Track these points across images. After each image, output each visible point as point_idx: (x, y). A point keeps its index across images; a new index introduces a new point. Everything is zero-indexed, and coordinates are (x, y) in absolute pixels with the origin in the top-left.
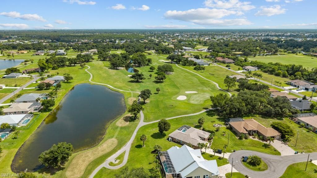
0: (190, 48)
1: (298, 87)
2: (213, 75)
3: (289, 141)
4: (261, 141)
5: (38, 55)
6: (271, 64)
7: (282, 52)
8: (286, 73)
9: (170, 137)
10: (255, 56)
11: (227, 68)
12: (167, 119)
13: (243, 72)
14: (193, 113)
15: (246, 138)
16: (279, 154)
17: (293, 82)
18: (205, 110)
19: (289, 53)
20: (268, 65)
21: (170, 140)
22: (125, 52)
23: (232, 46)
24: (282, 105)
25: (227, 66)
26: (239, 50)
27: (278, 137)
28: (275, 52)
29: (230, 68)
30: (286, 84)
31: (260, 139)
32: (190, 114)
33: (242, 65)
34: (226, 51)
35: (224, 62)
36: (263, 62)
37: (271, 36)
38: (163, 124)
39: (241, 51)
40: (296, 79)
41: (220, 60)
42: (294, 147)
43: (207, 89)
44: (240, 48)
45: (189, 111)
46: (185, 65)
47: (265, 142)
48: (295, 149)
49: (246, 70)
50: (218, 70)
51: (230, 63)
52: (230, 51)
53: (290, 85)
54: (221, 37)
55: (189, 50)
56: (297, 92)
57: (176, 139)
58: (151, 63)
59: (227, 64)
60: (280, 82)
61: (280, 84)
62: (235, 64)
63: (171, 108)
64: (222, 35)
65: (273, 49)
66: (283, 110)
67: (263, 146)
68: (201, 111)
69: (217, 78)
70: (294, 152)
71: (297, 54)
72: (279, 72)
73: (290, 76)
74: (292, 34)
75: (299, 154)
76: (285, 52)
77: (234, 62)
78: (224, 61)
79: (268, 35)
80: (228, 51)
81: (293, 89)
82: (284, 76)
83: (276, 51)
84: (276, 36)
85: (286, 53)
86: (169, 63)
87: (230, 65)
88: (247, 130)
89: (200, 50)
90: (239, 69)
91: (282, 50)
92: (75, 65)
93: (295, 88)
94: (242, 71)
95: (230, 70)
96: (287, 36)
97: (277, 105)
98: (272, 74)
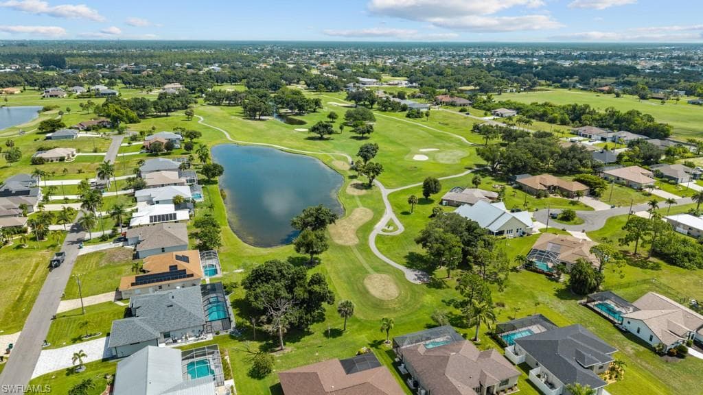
0: (375, 80)
1: (590, 137)
2: (447, 124)
3: (600, 197)
4: (565, 198)
5: (56, 96)
6: (535, 104)
7: (543, 85)
8: (565, 118)
9: (445, 200)
10: (500, 94)
11: (463, 114)
12: (439, 179)
13: (494, 119)
14: (455, 174)
15: (546, 196)
16: (592, 209)
17: (581, 130)
18: (470, 171)
19: (556, 87)
20: (531, 107)
21: (444, 204)
22: (247, 89)
23: (452, 75)
24: (580, 156)
25: (461, 111)
26: (469, 83)
27: (586, 193)
28: (531, 87)
29: (468, 114)
30: (571, 133)
31: (564, 196)
32: (451, 175)
33: (487, 108)
34: (448, 85)
35: (453, 105)
36: (522, 103)
37: (511, 56)
38: (433, 183)
39: (473, 85)
40: (584, 125)
41: (444, 100)
42: (608, 202)
43: (451, 145)
44: (470, 78)
45: (448, 172)
46: (385, 111)
47: (570, 199)
48: (610, 204)
49: (498, 115)
50: (449, 117)
51: (464, 105)
52: (455, 85)
53: (577, 134)
54: (416, 59)
55: (370, 83)
56: (591, 144)
57: (453, 201)
58: (320, 108)
59: (460, 108)
60: (562, 131)
61: (563, 133)
62: (474, 107)
63: (416, 171)
64: (415, 54)
65: (527, 80)
66: (584, 162)
67: (570, 203)
68: (463, 172)
69: (456, 128)
70: (610, 206)
71: (570, 89)
72: (554, 117)
73: (573, 123)
74: (549, 52)
75: (616, 208)
76: (549, 85)
77: (470, 104)
78: (452, 102)
79: (504, 55)
80: (452, 84)
81: (584, 140)
82: (563, 123)
83: (534, 84)
84: (521, 57)
85: (550, 88)
86: (351, 107)
87: (467, 108)
88: (545, 186)
89: (392, 83)
90: (486, 114)
91: (543, 82)
92: (169, 114)
93: (585, 138)
94: (492, 117)
95: (469, 116)
96: (540, 57)
97: (574, 157)
98: (543, 121)
